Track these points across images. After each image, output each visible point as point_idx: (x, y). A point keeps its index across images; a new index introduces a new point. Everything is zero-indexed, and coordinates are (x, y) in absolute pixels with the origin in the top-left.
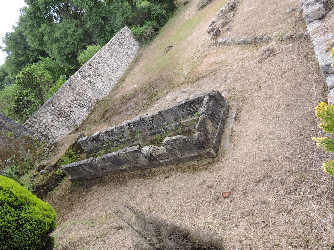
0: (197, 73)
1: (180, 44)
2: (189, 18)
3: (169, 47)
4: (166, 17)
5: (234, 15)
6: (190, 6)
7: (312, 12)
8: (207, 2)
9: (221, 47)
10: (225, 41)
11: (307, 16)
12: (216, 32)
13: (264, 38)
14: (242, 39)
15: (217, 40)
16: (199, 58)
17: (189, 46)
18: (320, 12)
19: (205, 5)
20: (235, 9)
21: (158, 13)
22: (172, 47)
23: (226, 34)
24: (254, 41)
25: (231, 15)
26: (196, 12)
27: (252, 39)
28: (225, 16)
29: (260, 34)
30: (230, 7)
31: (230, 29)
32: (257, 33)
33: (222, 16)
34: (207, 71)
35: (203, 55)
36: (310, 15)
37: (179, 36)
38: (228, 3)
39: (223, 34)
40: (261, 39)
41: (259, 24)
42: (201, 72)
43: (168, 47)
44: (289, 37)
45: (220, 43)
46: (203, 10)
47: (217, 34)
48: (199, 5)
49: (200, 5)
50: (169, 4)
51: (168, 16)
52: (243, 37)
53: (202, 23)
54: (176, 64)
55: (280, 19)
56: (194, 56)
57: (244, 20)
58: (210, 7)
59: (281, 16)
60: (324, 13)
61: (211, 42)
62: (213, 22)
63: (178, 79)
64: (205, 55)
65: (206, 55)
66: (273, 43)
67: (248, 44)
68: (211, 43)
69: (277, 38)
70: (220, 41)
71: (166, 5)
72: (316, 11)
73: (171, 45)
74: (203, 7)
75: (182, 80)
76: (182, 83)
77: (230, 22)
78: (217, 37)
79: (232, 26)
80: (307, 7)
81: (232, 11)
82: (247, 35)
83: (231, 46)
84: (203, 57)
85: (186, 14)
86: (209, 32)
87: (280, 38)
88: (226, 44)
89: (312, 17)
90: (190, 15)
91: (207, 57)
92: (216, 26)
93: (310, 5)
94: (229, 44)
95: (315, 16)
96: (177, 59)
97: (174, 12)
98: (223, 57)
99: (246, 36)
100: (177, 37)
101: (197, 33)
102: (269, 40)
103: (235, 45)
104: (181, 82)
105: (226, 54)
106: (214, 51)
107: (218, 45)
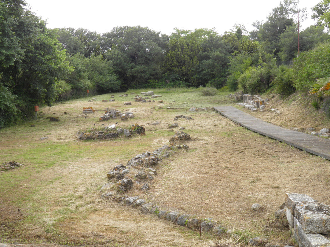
0: (74, 231)
1: (37, 170)
3: (13, 164)
4: (12, 120)
5: (157, 174)
6: (62, 127)
7: (318, 220)
8: (98, 136)
9: (128, 210)
10: (140, 204)
11: (311, 221)
12: (127, 183)
13: (215, 228)
14: (173, 213)
15: (124, 195)
16: (81, 209)
17: (58, 182)
18: (326, 225)
19: (94, 139)
21: (6, 105)
22: (18, 166)
23: (142, 193)
24: (195, 224)
25: (151, 171)
26: (73, 140)
27: (192, 221)
28: (141, 168)
29: (208, 219)
31: (150, 190)
32: (201, 215)
34: (99, 236)
35: (89, 206)
36: (314, 222)
37: (36, 157)
38: (149, 154)
39: (135, 191)
42: (84, 233)
43: (11, 163)
44: (258, 242)
45: (128, 203)
47: (128, 187)
48: (83, 133)
49: (87, 133)
50: (28, 104)
51: (16, 120)
52: (176, 211)
54: (26, 198)
56: (69, 200)
58: (102, 145)
59: (241, 210)
61: (111, 193)
62: (122, 166)
63: (27, 225)
64: (93, 208)
65: (96, 210)
67: (181, 225)
68: (111, 195)
69: (240, 237)
70: (131, 199)
71: (23, 104)
72: (322, 220)
73: (18, 163)
74: (89, 139)
75: (37, 230)
76: (38, 236)
77: (150, 180)
78: (125, 191)
79: (154, 187)
80: (306, 211)
81: (153, 167)
82: (181, 210)
83: (148, 216)
84: (88, 211)
86: (110, 177)
87: (243, 238)
88: (139, 208)
89: (315, 226)
90: (61, 139)
91: (97, 213)
92: (127, 173)
93: (309, 210)
94: (145, 211)
95: (319, 227)
96: (27, 189)
97: (27, 120)
98: (132, 226)
99: (180, 212)
100: (31, 157)
101: (77, 169)
103: (156, 217)
104: (34, 232)
105: (138, 225)
106: (113, 211)
107: (123, 203)
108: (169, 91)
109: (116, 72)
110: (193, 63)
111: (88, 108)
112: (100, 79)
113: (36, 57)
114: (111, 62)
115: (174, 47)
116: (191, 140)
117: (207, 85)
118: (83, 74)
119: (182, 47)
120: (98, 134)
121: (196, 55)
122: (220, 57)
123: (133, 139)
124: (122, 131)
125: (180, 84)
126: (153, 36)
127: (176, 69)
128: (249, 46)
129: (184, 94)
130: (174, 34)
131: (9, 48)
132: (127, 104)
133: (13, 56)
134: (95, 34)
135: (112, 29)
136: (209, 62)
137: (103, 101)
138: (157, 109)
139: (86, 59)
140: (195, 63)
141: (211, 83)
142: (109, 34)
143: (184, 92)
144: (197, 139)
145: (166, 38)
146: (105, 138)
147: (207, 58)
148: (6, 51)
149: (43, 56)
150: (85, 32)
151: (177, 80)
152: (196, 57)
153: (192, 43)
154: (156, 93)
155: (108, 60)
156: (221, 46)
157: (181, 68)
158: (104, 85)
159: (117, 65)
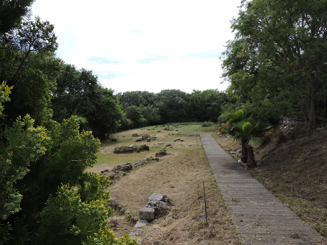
2: (103, 153)
5: (124, 175)
7: (145, 212)
11: (141, 213)
18: (150, 215)
19: (121, 153)
20: (129, 171)
26: (111, 152)
28: (117, 171)
29: (122, 204)
30: (126, 167)
32: (122, 201)
33: (115, 170)
38: (128, 164)
40: (120, 208)
41: (129, 195)
46: (117, 155)
49: (117, 149)
50: (101, 132)
53: (105, 164)
55: (142, 201)
57: (125, 184)
60: (152, 217)
62: (106, 171)
66: (123, 218)
69: (128, 216)
74: (118, 152)
77: (116, 178)
79: (115, 183)
80: (148, 206)
81: (126, 171)
82: (116, 197)
85: (105, 148)
89: (144, 216)
90: (106, 152)
93: (150, 205)
95: (146, 216)
99: (114, 199)
102: (123, 213)
108: (188, 124)
109: (161, 114)
110: (202, 108)
111: (135, 134)
112: (152, 117)
113: (105, 109)
114: (158, 109)
115: (192, 100)
116: (166, 155)
117: (209, 120)
118: (141, 115)
119: (196, 100)
120: (123, 150)
121: (204, 104)
122: (217, 105)
123: (141, 152)
124: (136, 149)
125: (195, 120)
126: (182, 95)
127: (193, 112)
128: (233, 99)
129: (195, 125)
130: (193, 93)
131: (86, 106)
132: (158, 132)
133: (88, 109)
134: (153, 94)
135: (161, 91)
136: (211, 108)
137: (148, 130)
138: (171, 135)
139: (145, 107)
140: (203, 108)
141: (211, 119)
142: (159, 94)
143: (195, 124)
144: (170, 154)
145: (189, 95)
146: (126, 152)
147: (210, 106)
148: (84, 107)
149: (108, 108)
150: (147, 93)
151: (193, 118)
152: (203, 105)
153: (202, 98)
154: (180, 125)
155: (156, 108)
156: (217, 99)
157: (196, 111)
158: (154, 121)
159: (162, 110)
